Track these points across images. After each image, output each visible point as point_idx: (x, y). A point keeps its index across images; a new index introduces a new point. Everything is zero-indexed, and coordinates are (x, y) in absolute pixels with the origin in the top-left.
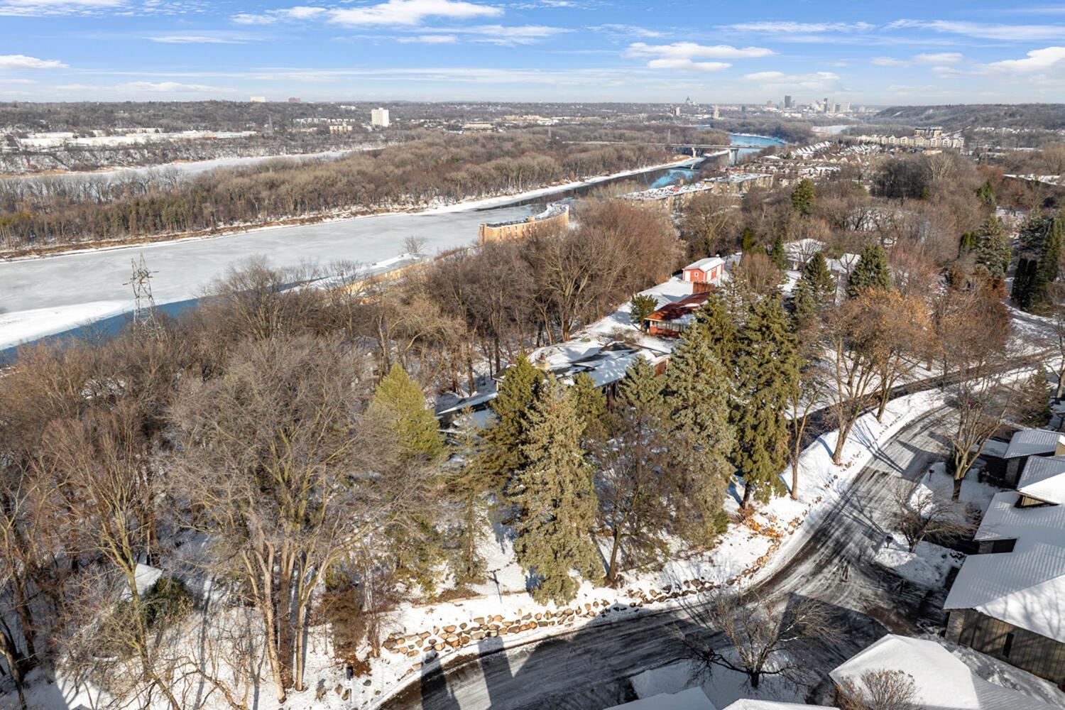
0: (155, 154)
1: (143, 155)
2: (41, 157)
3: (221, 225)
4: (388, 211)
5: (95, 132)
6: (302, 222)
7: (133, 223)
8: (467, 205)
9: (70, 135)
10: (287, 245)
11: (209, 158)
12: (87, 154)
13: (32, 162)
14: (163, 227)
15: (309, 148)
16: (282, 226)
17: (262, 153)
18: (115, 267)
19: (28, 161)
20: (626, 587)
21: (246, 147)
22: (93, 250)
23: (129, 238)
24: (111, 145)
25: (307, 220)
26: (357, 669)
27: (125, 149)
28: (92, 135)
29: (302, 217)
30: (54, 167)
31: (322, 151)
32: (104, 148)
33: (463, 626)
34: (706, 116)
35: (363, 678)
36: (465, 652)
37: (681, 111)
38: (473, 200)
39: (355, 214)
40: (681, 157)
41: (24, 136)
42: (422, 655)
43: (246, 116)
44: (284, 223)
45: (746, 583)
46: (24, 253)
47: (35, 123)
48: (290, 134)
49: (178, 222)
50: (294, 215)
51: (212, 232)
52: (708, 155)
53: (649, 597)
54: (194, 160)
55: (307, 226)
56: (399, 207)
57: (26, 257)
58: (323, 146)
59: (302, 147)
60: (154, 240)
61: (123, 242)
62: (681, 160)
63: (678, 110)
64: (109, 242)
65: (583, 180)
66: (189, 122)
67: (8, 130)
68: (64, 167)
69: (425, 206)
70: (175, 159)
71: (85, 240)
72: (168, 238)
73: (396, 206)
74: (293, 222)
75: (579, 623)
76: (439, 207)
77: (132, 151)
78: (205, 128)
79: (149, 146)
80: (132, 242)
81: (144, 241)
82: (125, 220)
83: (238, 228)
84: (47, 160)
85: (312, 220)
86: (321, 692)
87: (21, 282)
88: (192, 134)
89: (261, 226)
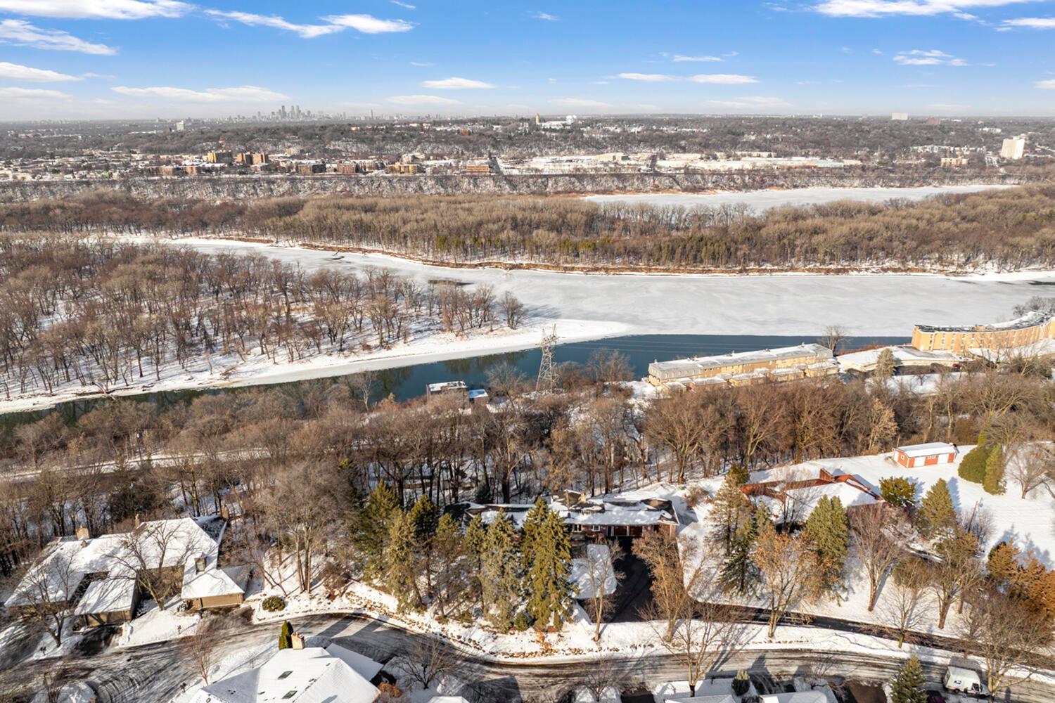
0: (754, 180)
1: (744, 181)
2: (664, 179)
3: (752, 265)
4: (924, 271)
5: (718, 154)
6: (828, 271)
7: (677, 256)
8: (1027, 274)
9: (699, 156)
10: (794, 294)
11: (803, 187)
12: (699, 177)
13: (657, 183)
14: (701, 262)
15: (908, 181)
16: (807, 273)
17: (856, 184)
18: (648, 292)
19: (654, 181)
20: (444, 626)
21: (841, 177)
22: (644, 273)
23: (671, 267)
24: (722, 169)
25: (833, 271)
26: (331, 597)
27: (730, 174)
28: (715, 158)
29: (830, 267)
30: (671, 187)
31: (921, 186)
32: (713, 173)
33: (375, 603)
35: (330, 601)
36: (369, 613)
38: (1040, 270)
39: (885, 270)
41: (663, 158)
42: (355, 606)
43: (862, 142)
44: (810, 270)
45: (501, 658)
46: (596, 270)
47: (676, 145)
48: (893, 165)
49: (714, 259)
50: (823, 262)
51: (741, 271)
53: (449, 636)
54: (787, 188)
55: (831, 276)
56: (941, 268)
57: (597, 273)
58: (924, 181)
59: (900, 180)
60: (690, 272)
61: (667, 270)
64: (656, 269)
66: (801, 148)
67: (655, 152)
68: (678, 187)
69: (972, 270)
70: (771, 186)
71: (642, 265)
72: (703, 272)
73: (937, 267)
74: (819, 270)
75: (416, 630)
76: (989, 274)
77: (735, 176)
78: (816, 154)
79: (753, 172)
80: (674, 271)
81: (683, 271)
82: (673, 252)
83: (765, 270)
84: (667, 181)
85: (838, 271)
86: (312, 598)
87: (581, 295)
88: (797, 161)
89: (786, 271)
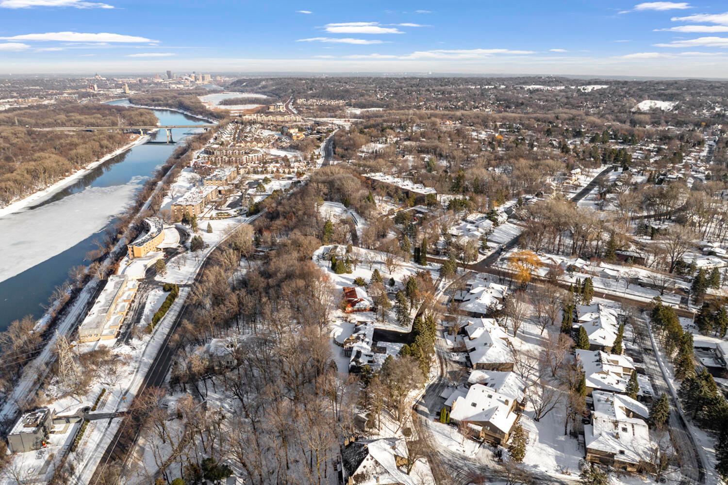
34: (119, 91)
37: (98, 87)
38: (19, 200)
40: (134, 136)
52: (150, 132)
53: (430, 382)
62: (135, 139)
63: (95, 86)
65: (84, 168)
